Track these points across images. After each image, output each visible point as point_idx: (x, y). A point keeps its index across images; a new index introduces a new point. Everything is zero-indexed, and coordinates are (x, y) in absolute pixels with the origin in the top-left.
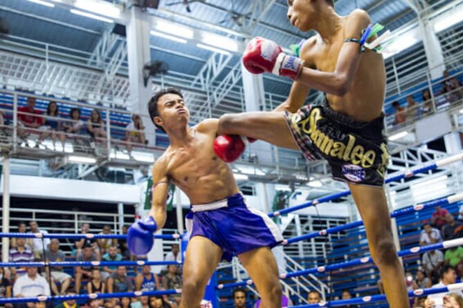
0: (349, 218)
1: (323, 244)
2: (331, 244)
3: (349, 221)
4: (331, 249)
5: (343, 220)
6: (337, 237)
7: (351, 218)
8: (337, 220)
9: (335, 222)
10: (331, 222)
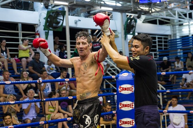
0: (170, 35)
1: (153, 53)
2: (158, 53)
3: (171, 37)
4: (158, 56)
5: (167, 37)
6: (162, 49)
7: (172, 36)
8: (163, 37)
9: (161, 38)
10: (159, 38)
